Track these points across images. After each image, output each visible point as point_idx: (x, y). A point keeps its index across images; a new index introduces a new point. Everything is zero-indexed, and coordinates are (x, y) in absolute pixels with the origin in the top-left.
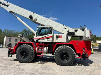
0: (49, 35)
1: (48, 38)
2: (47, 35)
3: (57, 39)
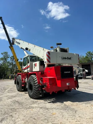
2: (27, 65)
3: (34, 68)
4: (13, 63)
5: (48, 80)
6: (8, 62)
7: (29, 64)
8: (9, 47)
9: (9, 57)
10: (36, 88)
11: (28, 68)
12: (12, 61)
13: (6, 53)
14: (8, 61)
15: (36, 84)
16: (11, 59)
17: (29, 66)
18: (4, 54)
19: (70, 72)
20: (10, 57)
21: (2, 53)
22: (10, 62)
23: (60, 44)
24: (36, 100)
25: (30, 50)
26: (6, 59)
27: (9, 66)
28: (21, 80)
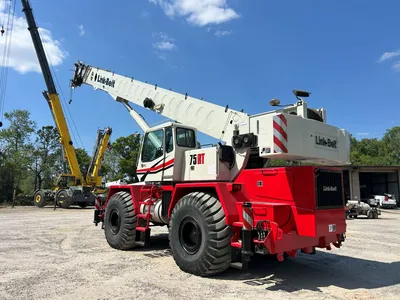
0: (167, 155)
1: (164, 167)
2: (162, 157)
3: (192, 168)
4: (47, 152)
5: (271, 213)
6: (30, 147)
7: (170, 156)
8: (45, 94)
9: (33, 130)
10: (218, 237)
11: (164, 169)
12: (42, 146)
13: (23, 115)
14: (26, 143)
15: (218, 225)
16: (42, 136)
17: (172, 161)
18: (14, 118)
19: (334, 189)
20: (37, 130)
21: (6, 115)
22: (37, 146)
23: (306, 95)
24: (215, 282)
25: (162, 108)
26: (19, 136)
27: (30, 161)
28: (129, 209)
